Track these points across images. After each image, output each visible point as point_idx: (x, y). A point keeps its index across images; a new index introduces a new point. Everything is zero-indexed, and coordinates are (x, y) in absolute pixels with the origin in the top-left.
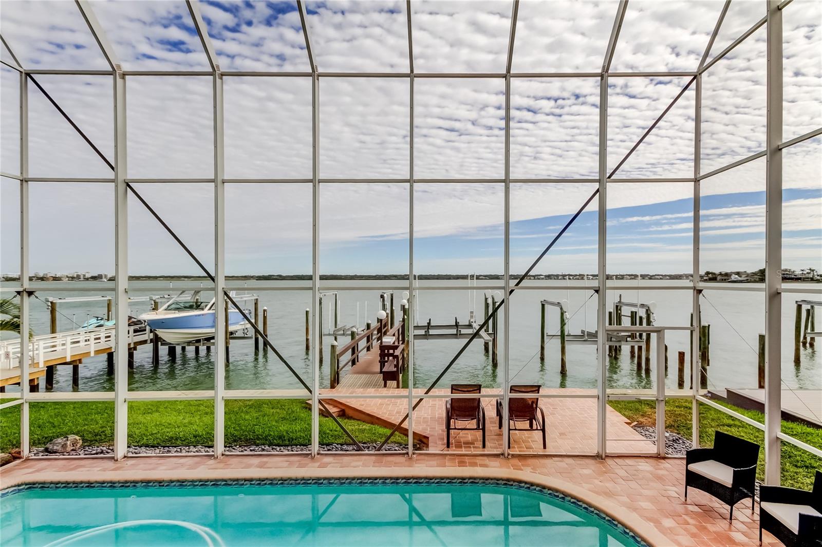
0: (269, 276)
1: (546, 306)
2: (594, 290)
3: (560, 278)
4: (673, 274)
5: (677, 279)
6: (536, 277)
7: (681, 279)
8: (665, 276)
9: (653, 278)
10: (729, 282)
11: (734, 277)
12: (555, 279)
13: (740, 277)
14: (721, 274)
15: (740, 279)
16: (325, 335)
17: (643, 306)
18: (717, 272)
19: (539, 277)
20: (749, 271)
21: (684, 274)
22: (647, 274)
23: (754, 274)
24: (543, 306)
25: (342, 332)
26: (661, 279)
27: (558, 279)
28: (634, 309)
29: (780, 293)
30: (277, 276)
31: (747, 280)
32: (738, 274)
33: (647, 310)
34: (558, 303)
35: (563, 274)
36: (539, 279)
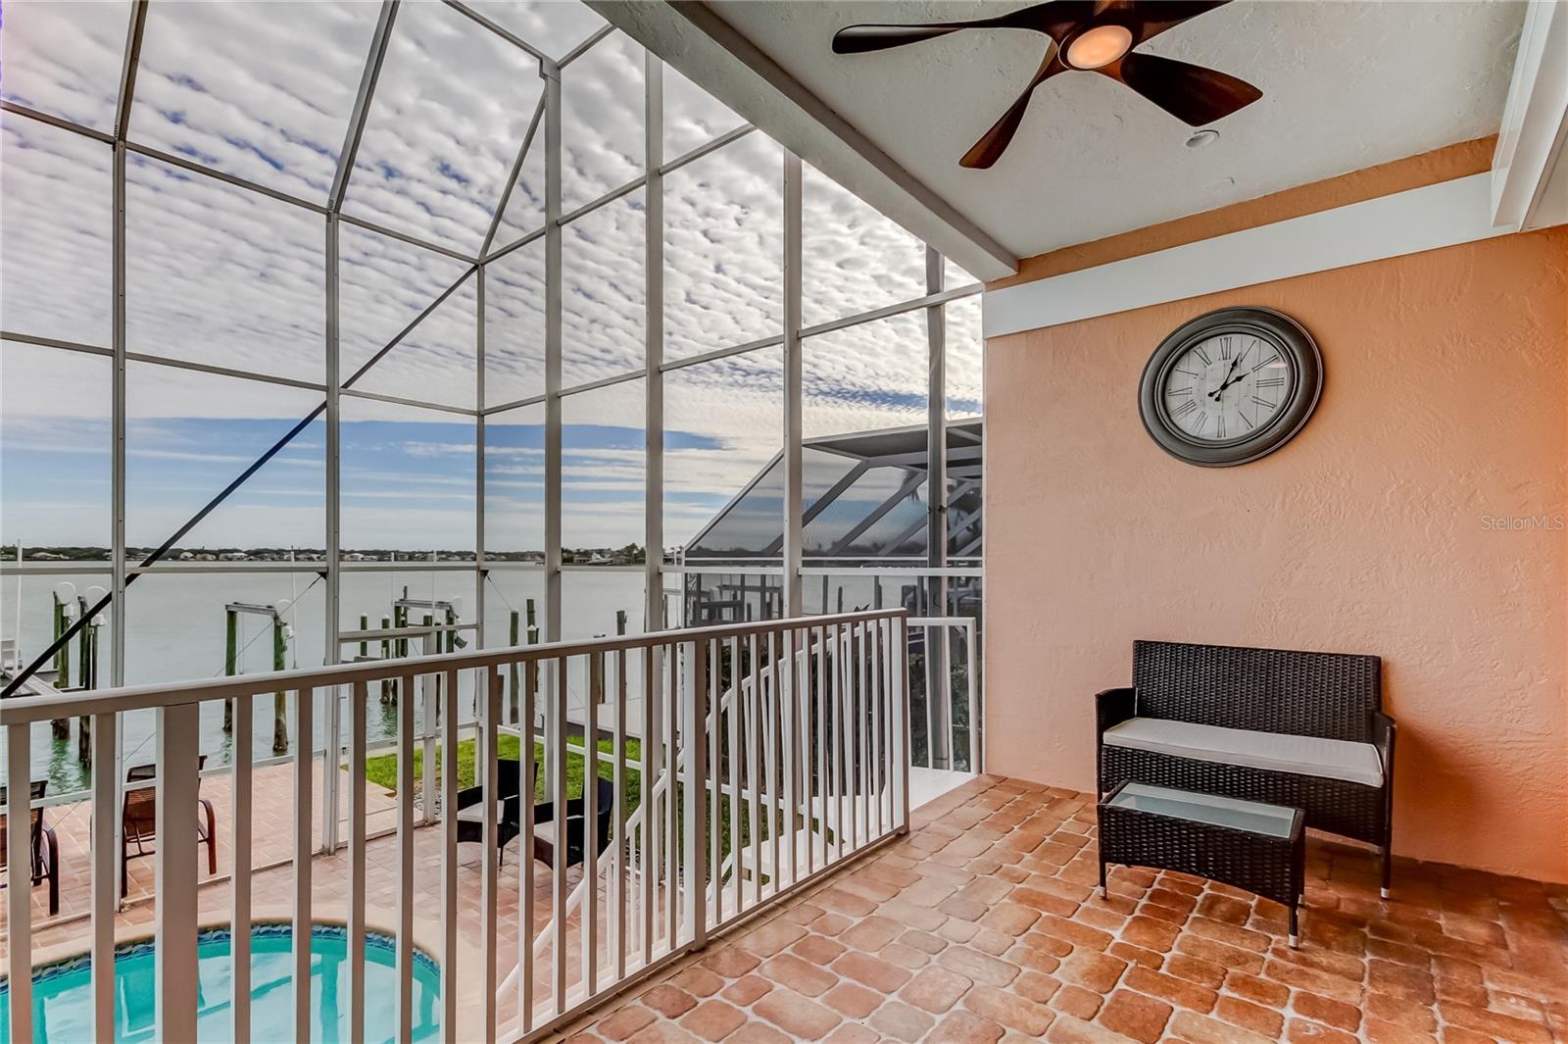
1: (240, 616)
2: (320, 573)
4: (512, 551)
8: (500, 554)
10: (590, 564)
11: (596, 558)
13: (603, 557)
14: (578, 552)
15: (603, 560)
17: (441, 604)
18: (574, 549)
20: (614, 549)
23: (620, 552)
24: (232, 615)
28: (428, 612)
29: (559, 572)
31: (611, 561)
32: (601, 552)
33: (448, 612)
34: (269, 607)
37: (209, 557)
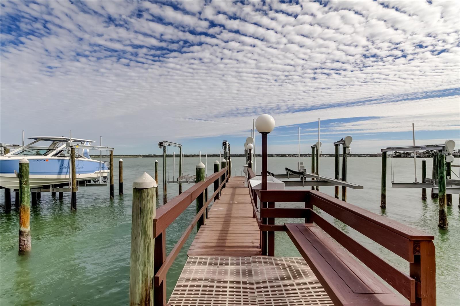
0: (149, 155)
3: (307, 156)
5: (374, 156)
6: (294, 156)
7: (377, 157)
8: (368, 155)
9: (360, 156)
10: (410, 157)
12: (304, 157)
16: (169, 182)
19: (295, 155)
21: (378, 154)
22: (356, 153)
25: (185, 180)
26: (365, 156)
27: (306, 156)
30: (153, 155)
35: (309, 154)
36: (295, 157)
37: (291, 156)
